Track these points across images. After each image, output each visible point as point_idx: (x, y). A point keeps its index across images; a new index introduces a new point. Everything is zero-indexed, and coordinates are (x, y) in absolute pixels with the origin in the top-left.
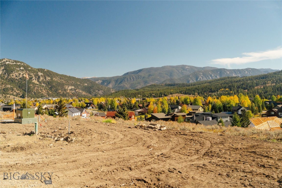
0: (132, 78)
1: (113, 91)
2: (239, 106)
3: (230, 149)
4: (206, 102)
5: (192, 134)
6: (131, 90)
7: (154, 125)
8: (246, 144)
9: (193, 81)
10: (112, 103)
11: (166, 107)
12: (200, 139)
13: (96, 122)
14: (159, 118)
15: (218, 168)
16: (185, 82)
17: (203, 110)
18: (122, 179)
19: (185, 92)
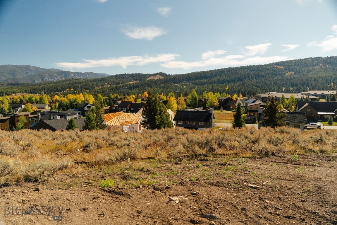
2: (85, 103)
4: (52, 100)
9: (39, 81)
11: (6, 106)
16: (30, 82)
17: (49, 108)
19: (31, 91)
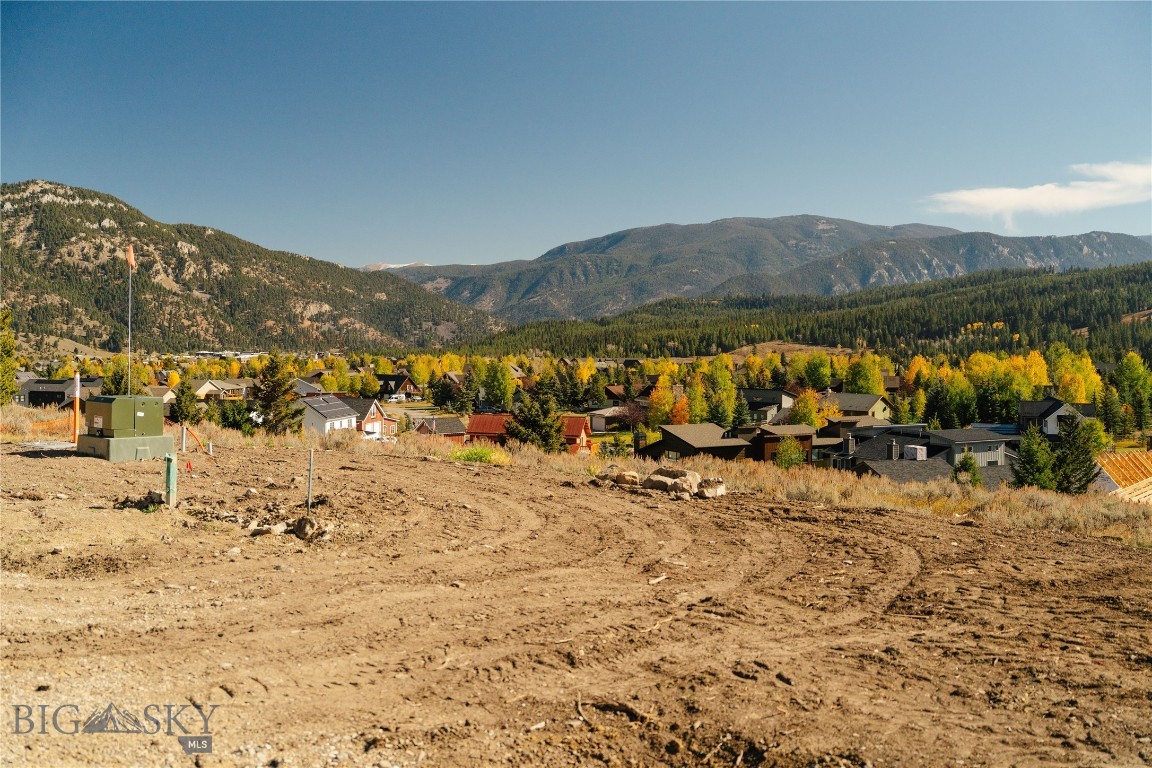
0: (579, 272)
1: (496, 324)
2: (1049, 400)
3: (1005, 585)
4: (902, 379)
5: (837, 519)
6: (575, 322)
7: (674, 475)
8: (1075, 565)
9: (848, 285)
10: (493, 378)
11: (728, 398)
12: (872, 538)
13: (425, 459)
14: (697, 444)
15: (953, 665)
16: (813, 292)
17: (888, 414)
18: (535, 703)
19: (812, 332)
